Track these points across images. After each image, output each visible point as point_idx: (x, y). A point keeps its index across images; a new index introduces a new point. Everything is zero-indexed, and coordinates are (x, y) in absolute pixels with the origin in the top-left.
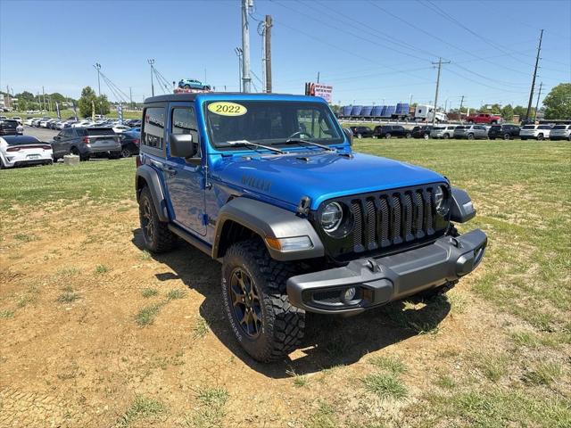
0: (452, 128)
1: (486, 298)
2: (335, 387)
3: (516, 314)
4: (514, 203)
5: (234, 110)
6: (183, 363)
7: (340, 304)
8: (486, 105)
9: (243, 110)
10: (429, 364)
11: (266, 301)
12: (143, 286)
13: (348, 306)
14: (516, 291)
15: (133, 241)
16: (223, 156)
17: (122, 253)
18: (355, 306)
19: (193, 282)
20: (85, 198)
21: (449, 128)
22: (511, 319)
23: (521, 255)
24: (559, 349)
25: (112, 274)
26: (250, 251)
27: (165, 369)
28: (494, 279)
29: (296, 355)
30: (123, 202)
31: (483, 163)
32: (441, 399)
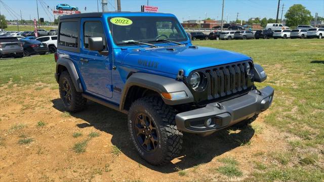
0: (233, 33)
1: (273, 125)
2: (202, 174)
3: (290, 132)
4: (277, 74)
5: (125, 22)
6: (110, 170)
7: (204, 127)
8: (251, 18)
9: (130, 22)
10: (249, 160)
11: (161, 129)
12: (71, 132)
13: (208, 128)
14: (288, 120)
15: (54, 106)
16: (122, 49)
17: (50, 114)
18: (212, 128)
19: (102, 127)
20: (10, 83)
21: (231, 33)
22: (288, 135)
23: (287, 101)
24: (316, 147)
25: (49, 126)
26: (149, 102)
27: (101, 174)
28: (275, 115)
29: (175, 161)
30: (37, 84)
31: (255, 53)
32: (260, 175)
